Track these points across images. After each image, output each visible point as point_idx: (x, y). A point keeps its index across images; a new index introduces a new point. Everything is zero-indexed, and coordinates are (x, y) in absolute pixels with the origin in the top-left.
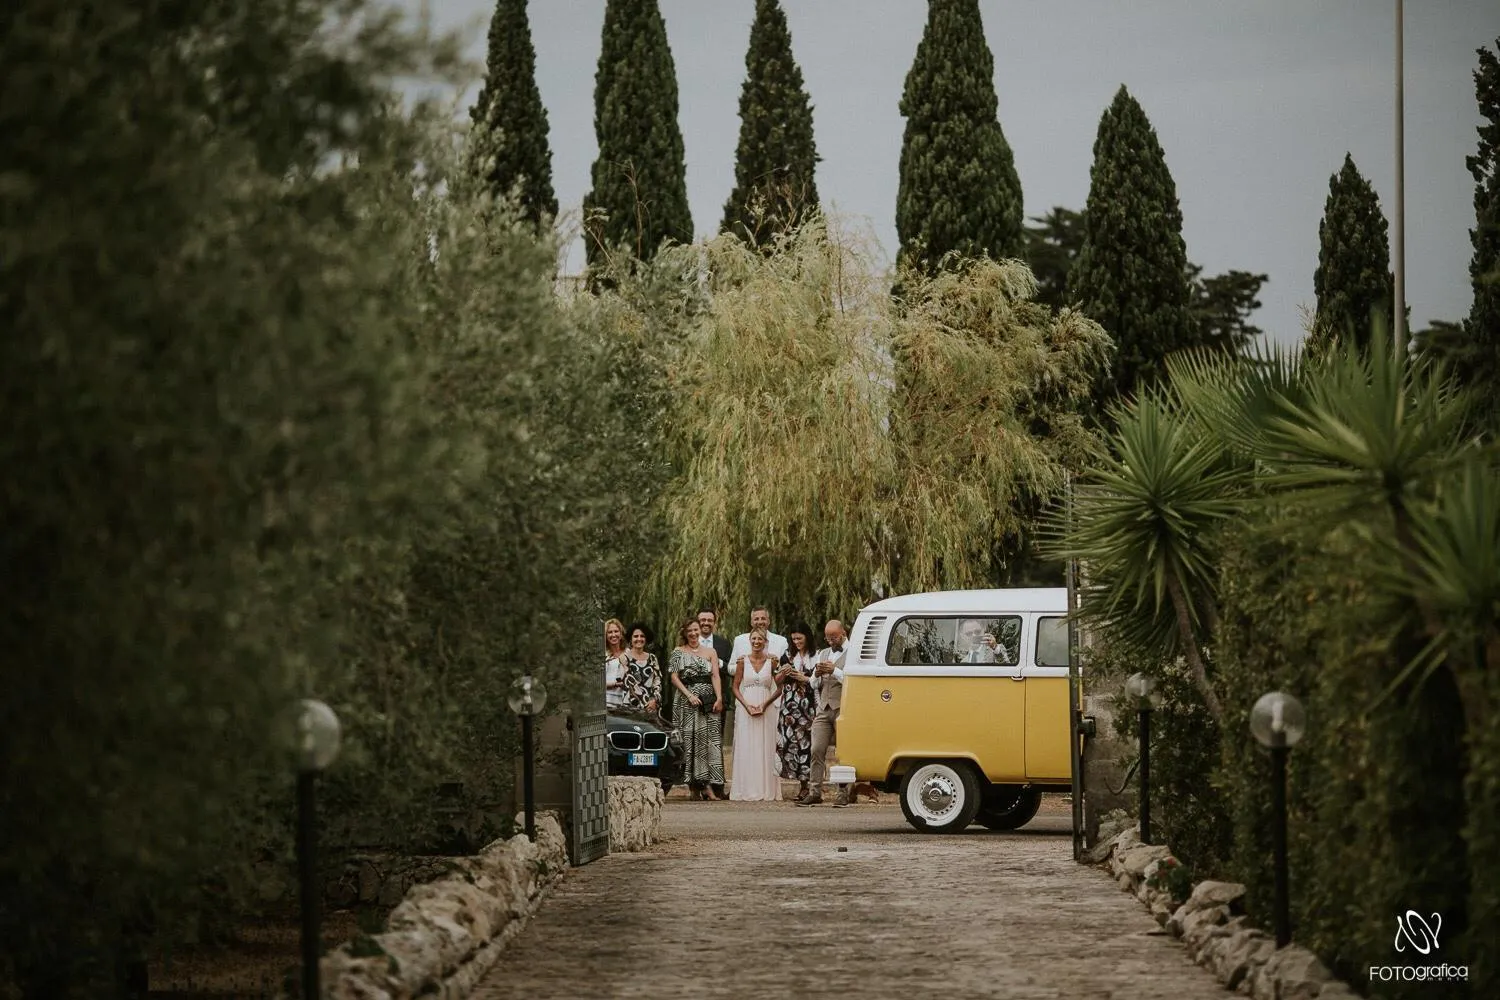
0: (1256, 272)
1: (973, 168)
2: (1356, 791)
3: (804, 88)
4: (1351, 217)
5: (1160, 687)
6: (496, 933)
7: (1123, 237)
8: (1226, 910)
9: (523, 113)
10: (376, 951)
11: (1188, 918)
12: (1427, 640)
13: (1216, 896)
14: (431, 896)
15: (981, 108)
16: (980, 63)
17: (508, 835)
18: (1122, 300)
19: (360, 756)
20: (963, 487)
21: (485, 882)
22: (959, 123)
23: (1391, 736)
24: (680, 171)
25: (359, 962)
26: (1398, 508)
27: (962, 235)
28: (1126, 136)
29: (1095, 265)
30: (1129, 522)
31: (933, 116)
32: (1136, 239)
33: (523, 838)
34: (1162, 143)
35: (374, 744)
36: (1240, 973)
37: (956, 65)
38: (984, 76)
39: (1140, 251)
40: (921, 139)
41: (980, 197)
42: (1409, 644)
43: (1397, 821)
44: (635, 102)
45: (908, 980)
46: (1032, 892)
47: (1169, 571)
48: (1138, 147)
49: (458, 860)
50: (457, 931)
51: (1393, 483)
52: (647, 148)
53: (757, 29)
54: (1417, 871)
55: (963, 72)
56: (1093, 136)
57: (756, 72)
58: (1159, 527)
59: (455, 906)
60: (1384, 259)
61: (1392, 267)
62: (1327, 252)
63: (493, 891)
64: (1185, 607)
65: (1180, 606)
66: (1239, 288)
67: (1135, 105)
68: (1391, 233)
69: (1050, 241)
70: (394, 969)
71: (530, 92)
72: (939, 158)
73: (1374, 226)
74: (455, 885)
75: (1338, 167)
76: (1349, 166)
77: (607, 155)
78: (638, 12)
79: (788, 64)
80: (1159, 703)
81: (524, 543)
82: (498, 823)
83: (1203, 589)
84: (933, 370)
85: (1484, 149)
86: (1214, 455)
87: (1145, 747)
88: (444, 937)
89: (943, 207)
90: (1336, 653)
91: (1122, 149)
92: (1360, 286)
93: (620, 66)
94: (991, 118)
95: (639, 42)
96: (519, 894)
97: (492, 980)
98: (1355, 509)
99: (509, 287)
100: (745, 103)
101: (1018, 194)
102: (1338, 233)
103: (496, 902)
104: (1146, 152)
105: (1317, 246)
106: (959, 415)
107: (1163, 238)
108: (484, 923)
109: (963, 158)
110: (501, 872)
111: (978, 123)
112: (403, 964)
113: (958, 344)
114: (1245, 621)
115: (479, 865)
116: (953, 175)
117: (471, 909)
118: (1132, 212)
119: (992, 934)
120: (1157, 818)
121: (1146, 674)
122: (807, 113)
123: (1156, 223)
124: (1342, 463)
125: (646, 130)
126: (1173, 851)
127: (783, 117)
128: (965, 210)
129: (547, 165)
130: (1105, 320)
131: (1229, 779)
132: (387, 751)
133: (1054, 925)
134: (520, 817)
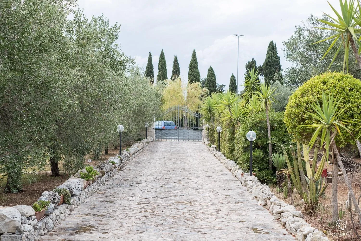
0: (225, 85)
1: (196, 73)
2: (226, 137)
3: (179, 65)
4: (233, 79)
5: (210, 126)
6: (142, 149)
7: (210, 81)
8: (215, 148)
9: (151, 67)
10: (128, 150)
11: (211, 149)
12: (232, 122)
13: (214, 147)
14: (135, 145)
15: (196, 68)
16: (196, 63)
17: (145, 139)
18: (210, 87)
19: (126, 131)
20: (193, 106)
21: (141, 143)
22: (194, 69)
23: (229, 131)
24: (166, 73)
25: (127, 151)
26: (230, 109)
27: (194, 80)
28: (211, 71)
29: (207, 83)
30: (207, 109)
31: (192, 68)
32: (212, 81)
33: (146, 139)
34: (214, 71)
35: (127, 129)
36: (215, 154)
37: (194, 63)
38: (197, 64)
39: (212, 82)
40: (190, 70)
41: (196, 76)
42: (231, 122)
43: (229, 139)
44: (162, 66)
45: (182, 154)
46: (196, 146)
47: (211, 114)
48: (212, 72)
49: (139, 141)
50: (137, 148)
51: (229, 106)
52: (163, 71)
53: (175, 59)
54: (231, 145)
55: (195, 64)
56: (208, 71)
57: (174, 63)
58: (210, 110)
59: (137, 146)
60: (236, 83)
61: (237, 85)
62: (231, 83)
63: (142, 144)
64: (212, 118)
65: (211, 118)
66: (222, 86)
67: (212, 68)
68: (237, 81)
69: (204, 81)
70: (130, 152)
71: (152, 65)
72: (192, 72)
73: (235, 80)
74: (138, 144)
75: (232, 75)
76: (233, 74)
77: (159, 71)
78: (163, 57)
79: (177, 63)
80: (210, 127)
81: (145, 110)
82: (144, 138)
83: (213, 116)
84: (191, 94)
85: (246, 73)
86: (215, 103)
87: (208, 132)
88: (136, 149)
89: (192, 77)
90: (224, 122)
91: (210, 72)
92: (233, 86)
93: (161, 62)
94: (197, 68)
95: (163, 60)
96: (145, 145)
97: (141, 153)
98: (226, 109)
99: (143, 84)
100: (173, 66)
101: (200, 76)
102: (231, 81)
103: (142, 146)
104: (213, 72)
105: (229, 82)
106: (193, 98)
107: (214, 81)
108: (140, 148)
109: (195, 72)
110: (143, 143)
111: (196, 69)
112: (131, 151)
113: (193, 91)
114: (217, 119)
115: (141, 142)
116: (194, 74)
117: (139, 146)
118: (211, 78)
119: (191, 150)
120: (209, 139)
121: (208, 124)
122: (179, 68)
123: (214, 80)
124: (224, 104)
125: (163, 69)
126: (211, 142)
127: (177, 68)
128: (195, 78)
129: (153, 72)
130: (208, 89)
131: (216, 135)
132: (130, 131)
133: (198, 149)
134: (146, 137)
